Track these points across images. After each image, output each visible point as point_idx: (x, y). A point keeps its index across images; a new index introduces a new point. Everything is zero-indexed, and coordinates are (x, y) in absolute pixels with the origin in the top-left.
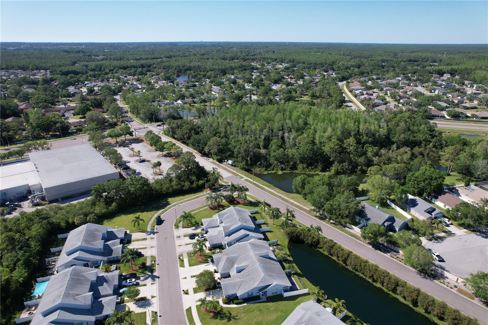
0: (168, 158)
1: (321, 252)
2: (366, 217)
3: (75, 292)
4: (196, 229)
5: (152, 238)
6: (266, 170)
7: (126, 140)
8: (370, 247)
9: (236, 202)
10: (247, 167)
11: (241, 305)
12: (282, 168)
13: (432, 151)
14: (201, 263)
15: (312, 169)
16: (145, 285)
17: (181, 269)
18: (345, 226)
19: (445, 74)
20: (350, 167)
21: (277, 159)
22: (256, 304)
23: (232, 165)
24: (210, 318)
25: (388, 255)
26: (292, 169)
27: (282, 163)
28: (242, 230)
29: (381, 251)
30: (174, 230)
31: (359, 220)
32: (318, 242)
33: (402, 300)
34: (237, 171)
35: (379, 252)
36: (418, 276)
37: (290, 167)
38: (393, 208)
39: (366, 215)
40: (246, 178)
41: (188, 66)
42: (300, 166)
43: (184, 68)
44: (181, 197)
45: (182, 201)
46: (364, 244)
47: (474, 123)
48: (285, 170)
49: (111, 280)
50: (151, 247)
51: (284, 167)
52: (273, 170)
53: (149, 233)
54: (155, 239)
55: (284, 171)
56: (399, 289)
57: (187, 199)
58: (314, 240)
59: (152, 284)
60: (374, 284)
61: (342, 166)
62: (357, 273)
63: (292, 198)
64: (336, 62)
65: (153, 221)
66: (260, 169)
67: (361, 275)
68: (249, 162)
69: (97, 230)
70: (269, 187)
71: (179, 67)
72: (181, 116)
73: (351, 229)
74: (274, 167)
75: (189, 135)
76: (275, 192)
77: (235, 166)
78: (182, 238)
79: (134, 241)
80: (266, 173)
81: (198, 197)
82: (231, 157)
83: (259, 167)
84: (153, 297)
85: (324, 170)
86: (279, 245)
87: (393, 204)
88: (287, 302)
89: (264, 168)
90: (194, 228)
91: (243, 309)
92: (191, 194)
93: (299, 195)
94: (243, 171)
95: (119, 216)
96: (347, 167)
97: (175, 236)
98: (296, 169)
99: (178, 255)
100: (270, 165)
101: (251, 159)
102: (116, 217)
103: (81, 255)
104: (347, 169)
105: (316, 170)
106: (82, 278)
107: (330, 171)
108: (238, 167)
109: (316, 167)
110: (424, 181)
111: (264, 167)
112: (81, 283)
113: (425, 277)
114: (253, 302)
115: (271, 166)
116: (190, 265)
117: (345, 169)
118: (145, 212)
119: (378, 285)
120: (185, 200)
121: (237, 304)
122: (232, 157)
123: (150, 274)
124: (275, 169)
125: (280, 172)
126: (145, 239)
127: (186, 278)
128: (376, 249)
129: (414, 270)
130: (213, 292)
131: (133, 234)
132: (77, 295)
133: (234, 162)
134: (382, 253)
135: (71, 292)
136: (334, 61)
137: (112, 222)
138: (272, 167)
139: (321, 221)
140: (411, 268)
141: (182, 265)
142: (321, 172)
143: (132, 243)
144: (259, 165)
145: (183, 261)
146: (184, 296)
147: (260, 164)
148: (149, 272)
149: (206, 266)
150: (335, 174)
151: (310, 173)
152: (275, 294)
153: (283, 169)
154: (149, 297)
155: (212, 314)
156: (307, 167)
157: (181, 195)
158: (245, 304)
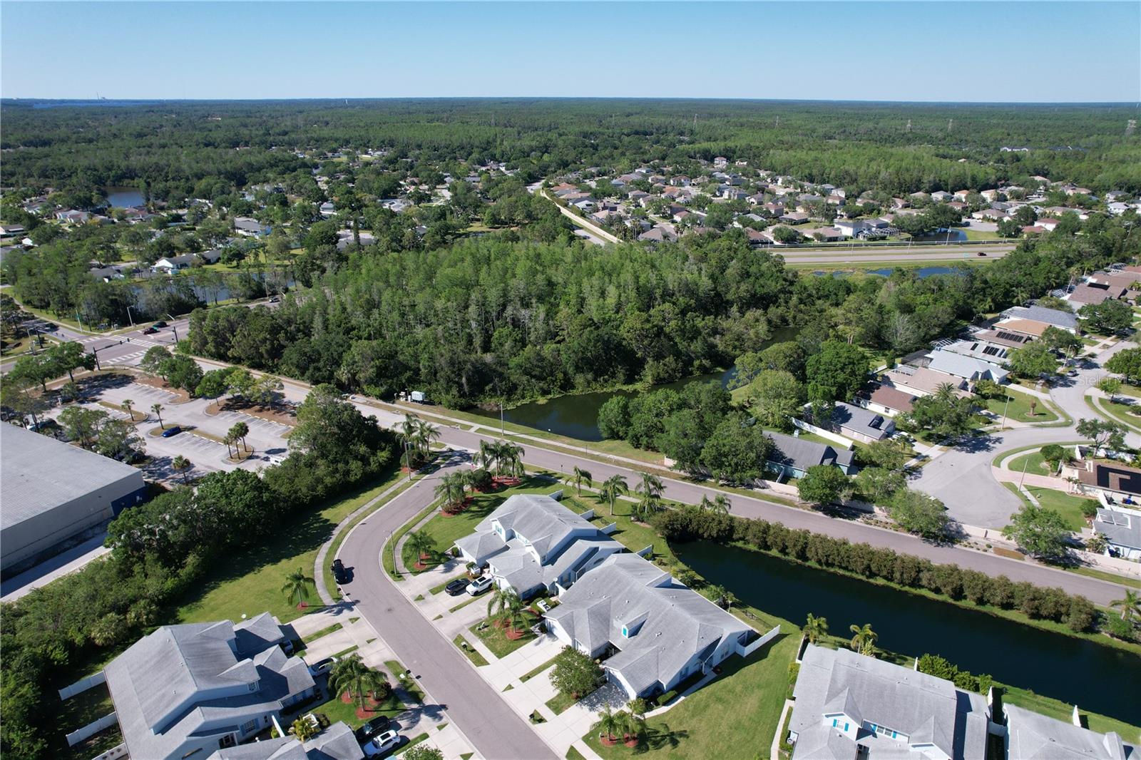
0: (241, 412)
1: (740, 548)
2: (784, 458)
4: (449, 568)
5: (354, 620)
6: (509, 400)
8: (820, 514)
9: (494, 485)
10: (463, 401)
11: (676, 703)
12: (542, 389)
13: (801, 311)
14: (521, 642)
15: (606, 381)
16: (426, 735)
17: (482, 671)
18: (750, 486)
19: (717, 159)
20: (680, 364)
21: (527, 372)
22: (703, 690)
23: (422, 402)
24: (633, 754)
25: (859, 522)
26: (563, 387)
27: (540, 378)
28: (579, 542)
29: (844, 518)
30: (397, 585)
31: (769, 468)
32: (732, 529)
33: (932, 595)
34: (443, 413)
35: (841, 519)
36: (927, 545)
37: (558, 384)
38: (808, 433)
39: (781, 454)
40: (477, 426)
41: (122, 167)
42: (579, 379)
43: (112, 173)
44: (352, 503)
45: (361, 510)
46: (806, 511)
47: (824, 250)
48: (549, 393)
49: (341, 752)
50: (369, 642)
51: (545, 387)
52: (523, 397)
53: (335, 610)
54: (363, 619)
55: (549, 397)
56: (925, 577)
57: (372, 504)
58: (723, 526)
59: (440, 728)
60: (872, 581)
61: (665, 365)
62: (832, 570)
63: (610, 450)
64: (495, 141)
65: (321, 576)
66: (495, 400)
67: (841, 572)
68: (466, 388)
69: (207, 638)
70: (542, 436)
71: (95, 170)
72: (201, 300)
73: (764, 488)
74: (524, 389)
75: (272, 344)
76: (565, 446)
77: (431, 403)
78: (430, 597)
79: (310, 639)
80: (511, 407)
81: (395, 494)
82: (414, 382)
83: (492, 396)
84: (466, 757)
85: (630, 379)
86: (657, 555)
87: (806, 424)
88: (755, 665)
89: (505, 397)
90: (441, 567)
91: (685, 710)
92: (371, 489)
93: (618, 442)
94: (459, 413)
95: (214, 588)
96: (673, 366)
97: (411, 600)
98: (573, 387)
99: (450, 640)
100: (515, 387)
101: (468, 379)
102: (206, 593)
103: (212, 718)
104: (674, 370)
105: (616, 383)
107: (641, 380)
108: (440, 403)
109: (613, 376)
110: (842, 369)
111: (502, 395)
113: (939, 545)
114: (694, 687)
115: (516, 389)
116: (500, 655)
117: (670, 372)
118: (284, 561)
119: (880, 581)
120: (367, 506)
121: (665, 704)
122: (419, 382)
123: (415, 706)
124: (528, 394)
125: (542, 401)
126: (336, 627)
127: (510, 687)
128: (833, 516)
129: (914, 536)
130: (596, 698)
131: (294, 624)
133: (427, 394)
134: (847, 521)
136: (491, 140)
137: (207, 609)
138: (520, 392)
139: (699, 486)
140: (909, 535)
141: (481, 662)
142: (624, 384)
143: (310, 646)
144: (490, 390)
145: (473, 650)
146: (538, 728)
147: (494, 390)
148: (410, 702)
149: (537, 644)
150: (654, 384)
151: (605, 390)
152: (725, 657)
153: (545, 392)
155: (631, 744)
156: (595, 380)
157: (348, 498)
158: (682, 698)
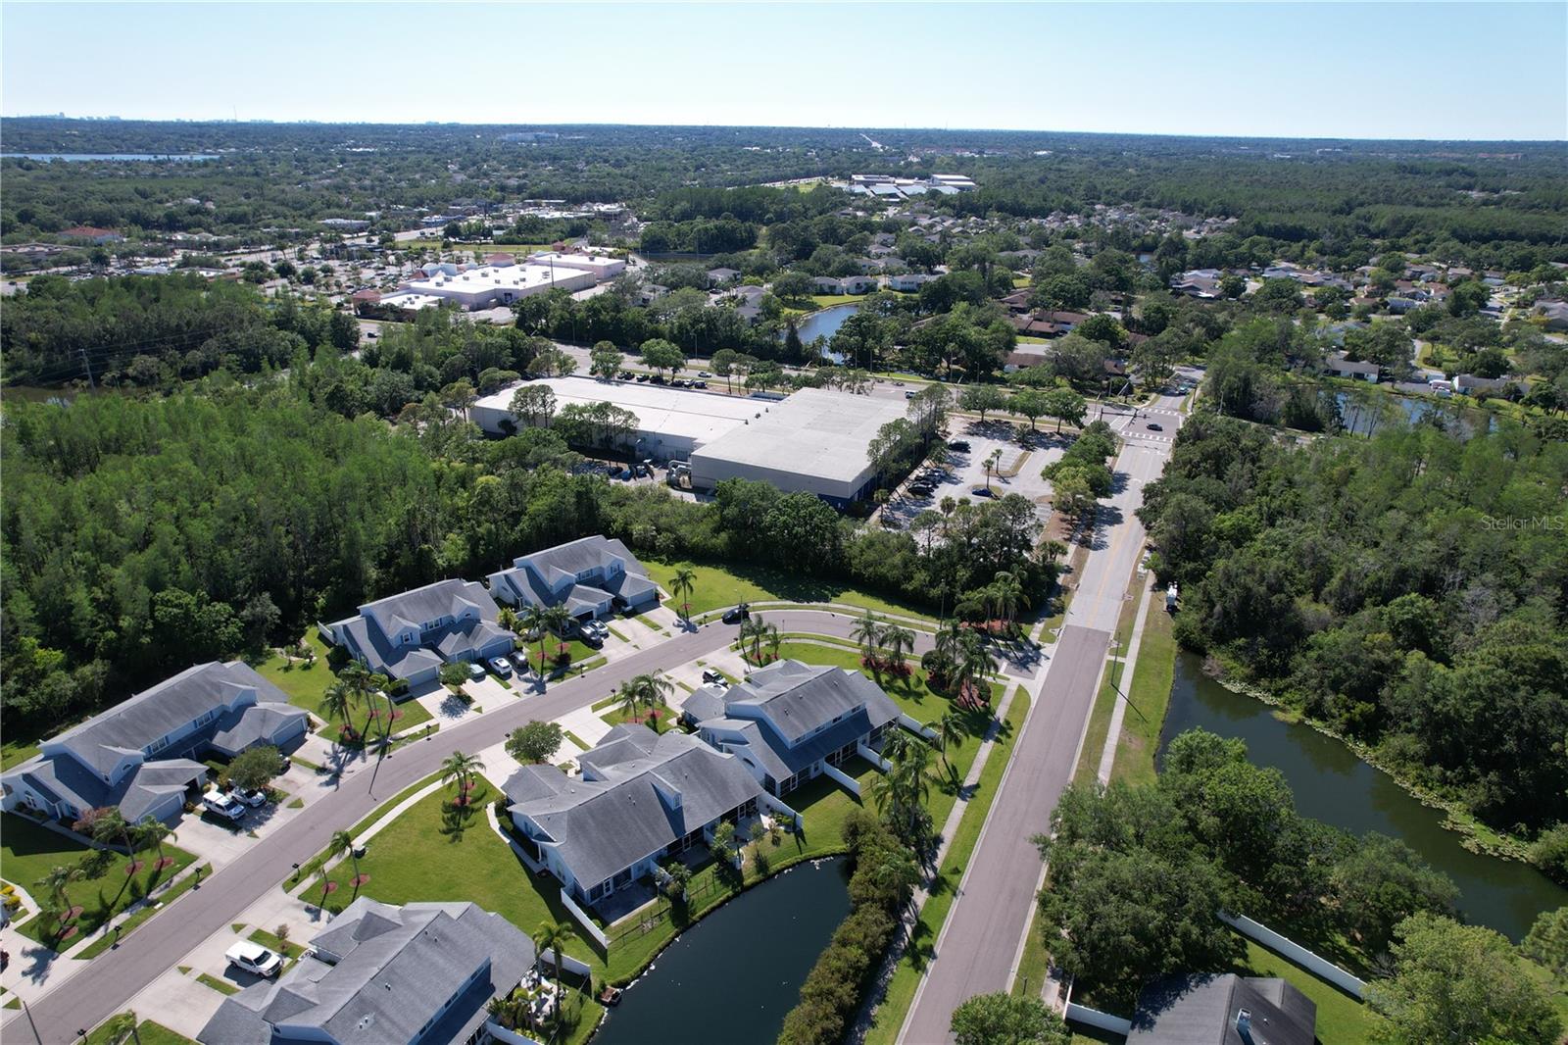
2: (1156, 1012)
3: (404, 610)
5: (667, 634)
6: (1252, 680)
7: (1058, 433)
10: (1194, 634)
11: (502, 836)
15: (1444, 781)
16: (508, 687)
17: (587, 710)
22: (515, 858)
23: (1171, 608)
24: (444, 804)
26: (1352, 728)
28: (751, 723)
30: (724, 648)
34: (1152, 630)
37: (1347, 715)
39: (1168, 1004)
44: (879, 603)
45: (860, 610)
48: (1323, 718)
50: (635, 646)
51: (1326, 705)
52: (1277, 693)
53: (683, 624)
54: (667, 640)
55: (1312, 722)
59: (517, 694)
66: (1232, 663)
68: (1213, 623)
70: (1133, 719)
76: (1112, 743)
77: (1172, 611)
79: (639, 618)
80: (1236, 688)
83: (1236, 658)
84: (479, 710)
85: (1494, 817)
89: (1247, 671)
91: (489, 843)
94: (1173, 646)
97: (699, 659)
98: (1372, 740)
100: (1286, 672)
101: (1226, 613)
105: (1459, 798)
106: (445, 601)
108: (1179, 619)
109: (1469, 779)
111: (1250, 664)
112: (432, 607)
114: (520, 850)
116: (604, 716)
121: (502, 828)
123: (545, 678)
124: (1289, 694)
125: (1294, 717)
126: (656, 627)
127: (558, 727)
131: (663, 608)
132: (402, 615)
135: (401, 605)
138: (1281, 683)
141: (595, 709)
142: (1475, 814)
144: (1240, 648)
147: (1246, 649)
148: (552, 675)
152: (561, 879)
153: (1315, 710)
154: (474, 706)
155: (456, 801)
157: (884, 599)
158: (508, 841)
